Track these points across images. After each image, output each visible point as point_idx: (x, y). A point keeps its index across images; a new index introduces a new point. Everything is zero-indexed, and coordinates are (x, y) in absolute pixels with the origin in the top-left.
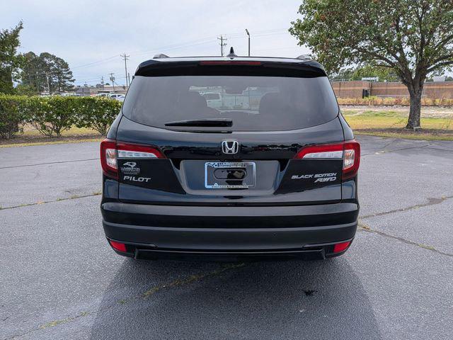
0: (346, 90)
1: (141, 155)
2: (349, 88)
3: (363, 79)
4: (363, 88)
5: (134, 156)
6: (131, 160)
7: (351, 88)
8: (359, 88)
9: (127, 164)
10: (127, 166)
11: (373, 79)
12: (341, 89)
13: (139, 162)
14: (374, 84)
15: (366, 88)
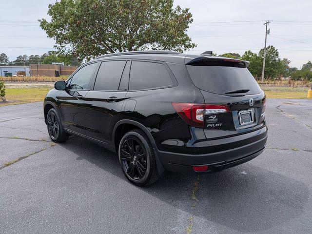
0: (44, 71)
1: (217, 111)
2: (45, 70)
3: (53, 63)
4: (55, 70)
5: (218, 112)
6: (213, 115)
7: (47, 70)
8: (53, 70)
9: (211, 117)
10: (211, 118)
11: (60, 64)
12: (39, 69)
13: (218, 115)
14: (62, 67)
15: (57, 70)
